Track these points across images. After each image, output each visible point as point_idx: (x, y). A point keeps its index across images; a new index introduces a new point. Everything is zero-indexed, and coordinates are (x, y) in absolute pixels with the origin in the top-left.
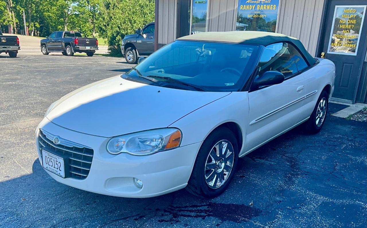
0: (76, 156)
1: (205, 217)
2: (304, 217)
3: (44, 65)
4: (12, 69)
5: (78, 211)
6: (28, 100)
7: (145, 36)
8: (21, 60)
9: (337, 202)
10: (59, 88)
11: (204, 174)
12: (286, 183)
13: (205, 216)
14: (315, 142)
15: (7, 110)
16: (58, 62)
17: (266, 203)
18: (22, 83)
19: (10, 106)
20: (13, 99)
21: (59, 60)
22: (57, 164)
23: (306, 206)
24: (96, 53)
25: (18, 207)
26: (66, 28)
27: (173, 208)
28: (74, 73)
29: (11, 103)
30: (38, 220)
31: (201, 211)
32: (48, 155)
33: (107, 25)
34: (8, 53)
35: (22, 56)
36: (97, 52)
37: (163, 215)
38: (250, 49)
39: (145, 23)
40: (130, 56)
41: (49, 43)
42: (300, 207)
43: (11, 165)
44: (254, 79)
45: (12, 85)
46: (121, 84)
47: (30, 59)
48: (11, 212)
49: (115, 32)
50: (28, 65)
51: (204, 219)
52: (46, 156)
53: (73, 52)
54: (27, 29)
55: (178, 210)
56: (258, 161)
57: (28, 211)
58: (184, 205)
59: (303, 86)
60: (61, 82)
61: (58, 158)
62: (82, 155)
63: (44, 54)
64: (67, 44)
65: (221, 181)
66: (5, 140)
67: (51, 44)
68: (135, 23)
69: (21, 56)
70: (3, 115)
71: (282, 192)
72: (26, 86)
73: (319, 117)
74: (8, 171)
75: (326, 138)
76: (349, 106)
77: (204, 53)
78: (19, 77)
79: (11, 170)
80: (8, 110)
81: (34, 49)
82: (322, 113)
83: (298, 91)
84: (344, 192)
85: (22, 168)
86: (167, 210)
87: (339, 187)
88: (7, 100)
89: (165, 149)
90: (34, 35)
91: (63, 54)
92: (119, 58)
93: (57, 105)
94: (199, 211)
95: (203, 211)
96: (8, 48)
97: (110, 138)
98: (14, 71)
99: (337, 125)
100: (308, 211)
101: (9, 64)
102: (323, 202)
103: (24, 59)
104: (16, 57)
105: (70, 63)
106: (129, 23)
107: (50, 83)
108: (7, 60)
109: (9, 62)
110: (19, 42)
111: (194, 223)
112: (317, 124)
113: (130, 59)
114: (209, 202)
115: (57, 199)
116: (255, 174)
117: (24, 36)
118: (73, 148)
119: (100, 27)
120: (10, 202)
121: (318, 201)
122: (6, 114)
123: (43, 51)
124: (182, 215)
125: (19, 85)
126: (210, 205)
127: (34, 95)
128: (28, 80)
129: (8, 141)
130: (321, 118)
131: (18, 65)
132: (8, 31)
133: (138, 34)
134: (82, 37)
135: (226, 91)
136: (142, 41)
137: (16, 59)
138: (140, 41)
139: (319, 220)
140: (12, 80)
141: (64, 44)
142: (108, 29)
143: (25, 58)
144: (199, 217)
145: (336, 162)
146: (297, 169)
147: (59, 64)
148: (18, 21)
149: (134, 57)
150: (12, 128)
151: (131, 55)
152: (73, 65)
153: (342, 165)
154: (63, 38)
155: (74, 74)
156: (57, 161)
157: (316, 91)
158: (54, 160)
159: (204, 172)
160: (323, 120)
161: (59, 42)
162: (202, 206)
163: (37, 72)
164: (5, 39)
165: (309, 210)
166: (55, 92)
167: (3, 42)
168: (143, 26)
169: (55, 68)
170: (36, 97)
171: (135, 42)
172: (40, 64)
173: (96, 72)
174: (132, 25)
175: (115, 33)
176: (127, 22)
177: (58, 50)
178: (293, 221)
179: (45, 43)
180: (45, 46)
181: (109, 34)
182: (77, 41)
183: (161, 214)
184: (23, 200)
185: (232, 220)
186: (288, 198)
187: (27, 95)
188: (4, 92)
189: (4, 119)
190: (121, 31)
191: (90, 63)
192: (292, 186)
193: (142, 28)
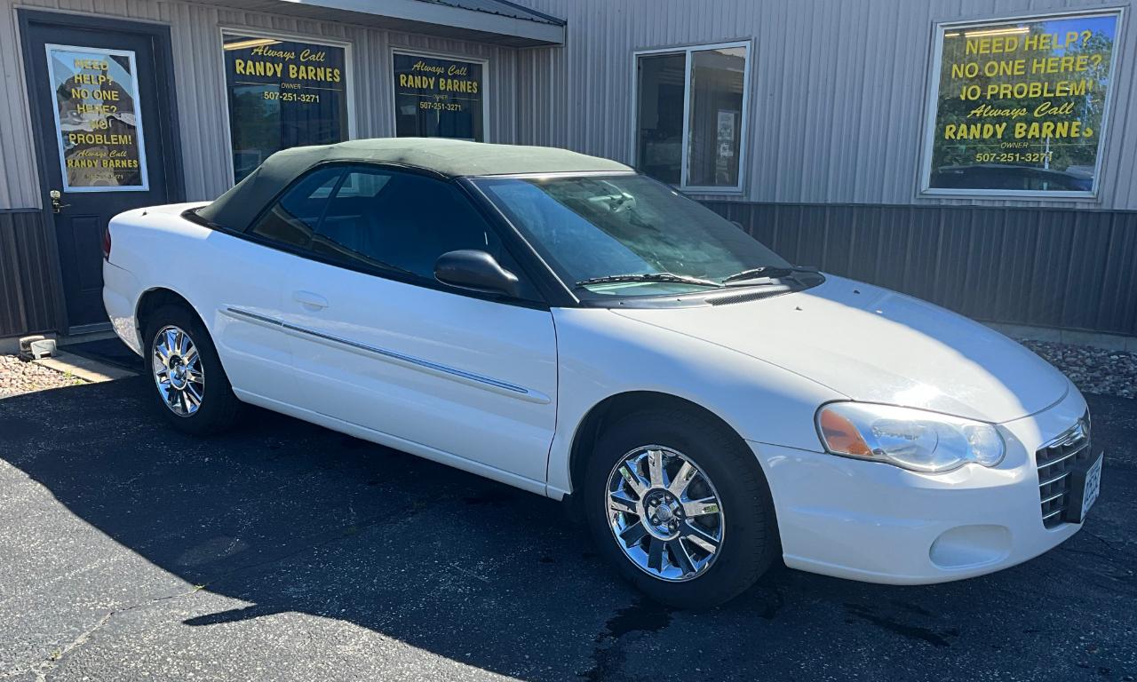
46: (798, 309)
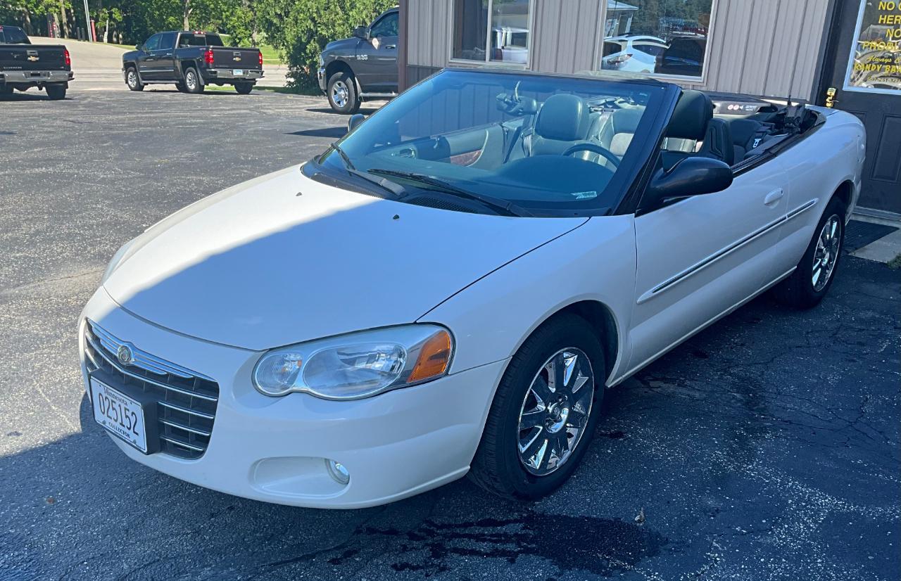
0: (174, 398)
1: (517, 557)
2: (780, 559)
3: (129, 119)
4: (50, 132)
5: (188, 534)
6: (82, 217)
7: (375, 43)
8: (75, 106)
9: (870, 512)
10: (159, 184)
11: (516, 440)
12: (732, 454)
13: (517, 554)
14: (808, 333)
15: (28, 246)
16: (164, 110)
17: (679, 516)
18: (71, 171)
19: (38, 232)
20: (47, 213)
21: (168, 106)
22: (127, 417)
23: (786, 526)
24: (257, 85)
25: (34, 523)
26: (186, 22)
27: (432, 528)
28: (199, 141)
29: (39, 226)
30: (83, 562)
31: (507, 538)
32: (106, 392)
33: (283, 14)
34: (44, 89)
35: (79, 95)
36: (260, 82)
37: (405, 548)
38: (641, 94)
39: (377, 8)
40: (341, 94)
41: (145, 61)
42: (771, 530)
43: (27, 399)
44: (651, 179)
45: (45, 175)
46: (299, 195)
47: (98, 104)
48: (16, 538)
49: (302, 31)
50: (90, 121)
51: (512, 561)
52: (100, 394)
53: (202, 83)
54: (93, 24)
55: (445, 536)
56: (657, 388)
57: (59, 534)
58: (460, 520)
59: (780, 189)
60: (166, 166)
61: (128, 402)
62: (190, 396)
63: (132, 90)
64: (187, 64)
65: (559, 454)
66: (16, 328)
67: (150, 62)
68: (353, 8)
69: (76, 95)
70: (17, 258)
71: (721, 481)
72: (80, 179)
73: (820, 266)
74: (17, 418)
75: (838, 320)
76: (897, 229)
77: (519, 105)
78: (64, 154)
79: (25, 415)
80: (32, 243)
81: (108, 75)
82: (828, 255)
83: (768, 204)
84: (887, 481)
85: (53, 408)
86: (416, 532)
87: (874, 467)
88: (30, 217)
89: (408, 383)
90: (110, 41)
91: (177, 87)
92: (314, 99)
93: (133, 254)
94: (498, 538)
95: (511, 537)
96: (45, 75)
97: (263, 352)
98: (55, 137)
99: (864, 284)
100: (792, 541)
101: (43, 117)
102: (831, 513)
103: (82, 102)
104: (63, 98)
105: (194, 114)
106: (338, 9)
107: (140, 171)
108: (41, 107)
109: (46, 111)
110: (69, 59)
111: (486, 574)
112: (814, 283)
113: (339, 103)
114: (528, 510)
115: (135, 500)
116: (650, 427)
117: (86, 42)
118: (167, 376)
119: (267, 20)
120: (16, 508)
121: (819, 510)
122: (26, 257)
123: (130, 83)
124: (455, 550)
125: (62, 176)
126: (530, 520)
127: (97, 202)
128: (88, 160)
129: (23, 333)
130: (824, 269)
131: (64, 121)
132: (47, 31)
133: (360, 38)
134: (222, 45)
135: (576, 215)
136: (368, 56)
137: (63, 104)
138: (364, 57)
139: (820, 568)
140: (49, 162)
141: (178, 64)
142: (287, 24)
143: (85, 102)
144: (501, 556)
145: (864, 394)
146: (762, 411)
147: (165, 118)
148: (70, 6)
149: (349, 96)
150: (37, 294)
151: (342, 92)
152: (201, 118)
153: (880, 402)
154: (176, 47)
155: (201, 144)
156: (128, 410)
157: (816, 200)
158: (120, 406)
159: (516, 434)
160: (829, 273)
161: (169, 58)
162: (508, 522)
163: (111, 139)
164: (37, 54)
165: (795, 538)
166: (150, 192)
167: (31, 61)
168: (374, 14)
169: (155, 126)
170: (102, 209)
171: (351, 58)
172: (120, 117)
173: (254, 138)
174: (347, 14)
175: (305, 34)
176: (333, 6)
177: (165, 78)
178: (752, 570)
179: (134, 61)
180: (133, 69)
181: (290, 36)
182: (211, 57)
183: (401, 545)
184: (49, 501)
185: (587, 567)
186: (737, 501)
187: (80, 204)
188: (26, 194)
189: (20, 272)
190: (319, 29)
191: (243, 111)
192: (748, 465)
193: (371, 21)
